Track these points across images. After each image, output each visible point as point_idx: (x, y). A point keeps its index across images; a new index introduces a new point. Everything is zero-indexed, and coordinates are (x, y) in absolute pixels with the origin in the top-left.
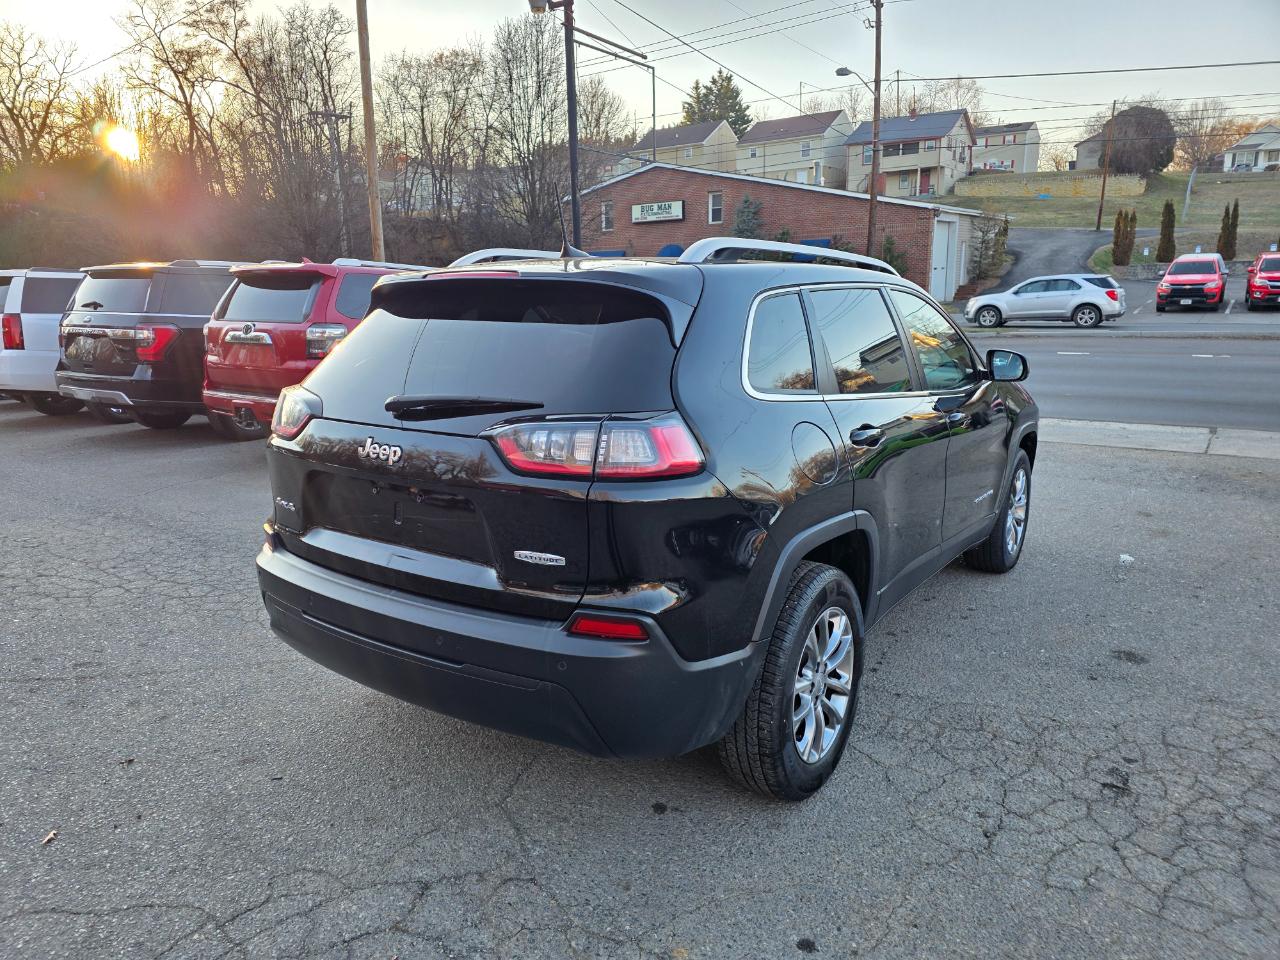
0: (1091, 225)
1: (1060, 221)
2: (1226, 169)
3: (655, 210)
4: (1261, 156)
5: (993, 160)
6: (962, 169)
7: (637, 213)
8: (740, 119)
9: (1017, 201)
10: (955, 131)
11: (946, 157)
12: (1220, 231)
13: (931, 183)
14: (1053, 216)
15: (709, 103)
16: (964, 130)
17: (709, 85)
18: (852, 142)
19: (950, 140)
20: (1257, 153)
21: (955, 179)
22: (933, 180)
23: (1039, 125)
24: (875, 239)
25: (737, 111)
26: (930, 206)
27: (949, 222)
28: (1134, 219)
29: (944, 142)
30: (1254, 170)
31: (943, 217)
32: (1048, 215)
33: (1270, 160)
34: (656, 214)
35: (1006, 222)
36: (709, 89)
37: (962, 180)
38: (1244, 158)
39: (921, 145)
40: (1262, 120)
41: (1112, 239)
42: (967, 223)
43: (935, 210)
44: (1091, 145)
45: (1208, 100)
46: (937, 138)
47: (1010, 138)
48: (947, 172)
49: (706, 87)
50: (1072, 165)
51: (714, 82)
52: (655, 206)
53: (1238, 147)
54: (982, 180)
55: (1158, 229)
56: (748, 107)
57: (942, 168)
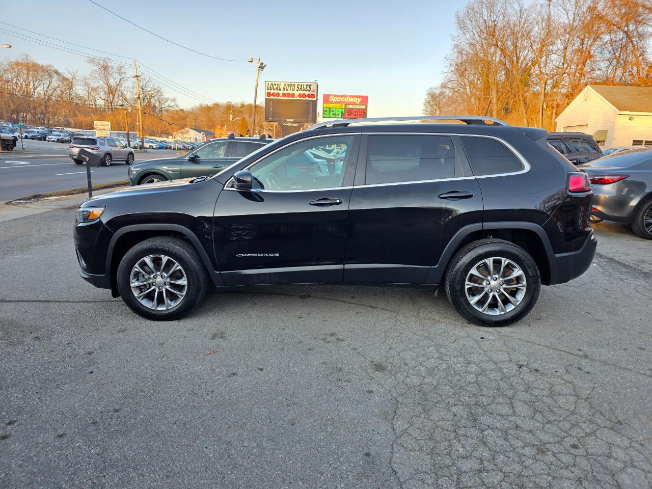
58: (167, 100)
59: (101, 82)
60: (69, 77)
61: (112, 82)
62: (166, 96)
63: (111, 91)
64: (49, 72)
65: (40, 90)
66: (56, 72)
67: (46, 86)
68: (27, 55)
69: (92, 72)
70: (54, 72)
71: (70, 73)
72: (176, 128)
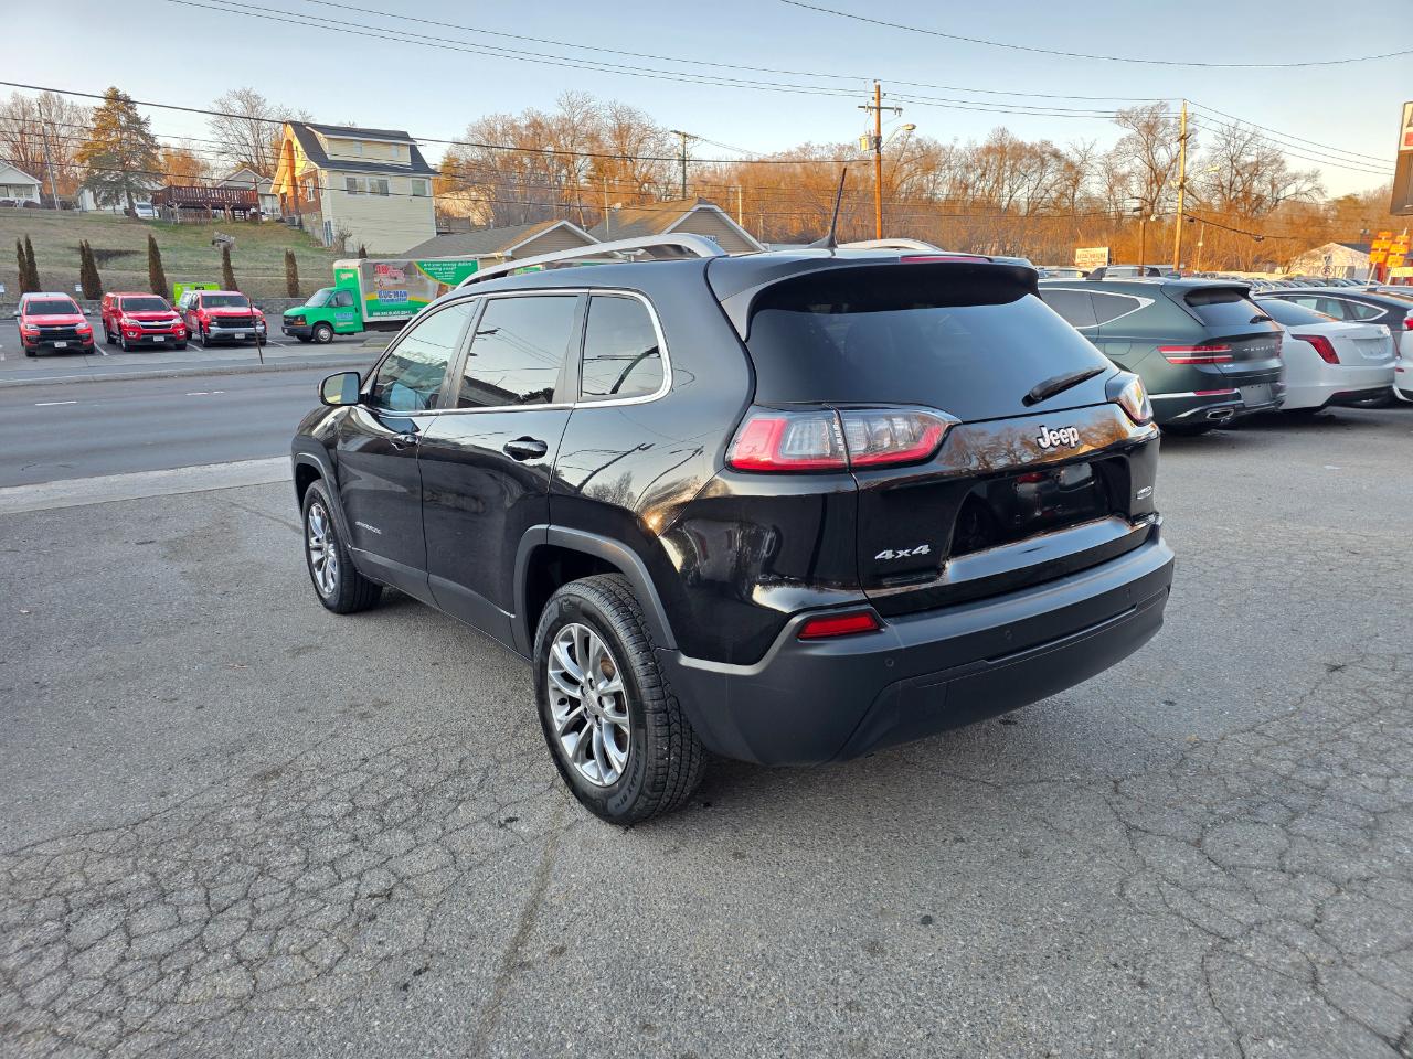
58: (1295, 177)
59: (1137, 161)
60: (1076, 158)
61: (1162, 156)
62: (1293, 166)
63: (1157, 177)
64: (1041, 156)
65: (1022, 195)
66: (1056, 155)
67: (1032, 185)
68: (1003, 131)
69: (1122, 142)
70: (1051, 154)
71: (1077, 151)
72: (1295, 245)
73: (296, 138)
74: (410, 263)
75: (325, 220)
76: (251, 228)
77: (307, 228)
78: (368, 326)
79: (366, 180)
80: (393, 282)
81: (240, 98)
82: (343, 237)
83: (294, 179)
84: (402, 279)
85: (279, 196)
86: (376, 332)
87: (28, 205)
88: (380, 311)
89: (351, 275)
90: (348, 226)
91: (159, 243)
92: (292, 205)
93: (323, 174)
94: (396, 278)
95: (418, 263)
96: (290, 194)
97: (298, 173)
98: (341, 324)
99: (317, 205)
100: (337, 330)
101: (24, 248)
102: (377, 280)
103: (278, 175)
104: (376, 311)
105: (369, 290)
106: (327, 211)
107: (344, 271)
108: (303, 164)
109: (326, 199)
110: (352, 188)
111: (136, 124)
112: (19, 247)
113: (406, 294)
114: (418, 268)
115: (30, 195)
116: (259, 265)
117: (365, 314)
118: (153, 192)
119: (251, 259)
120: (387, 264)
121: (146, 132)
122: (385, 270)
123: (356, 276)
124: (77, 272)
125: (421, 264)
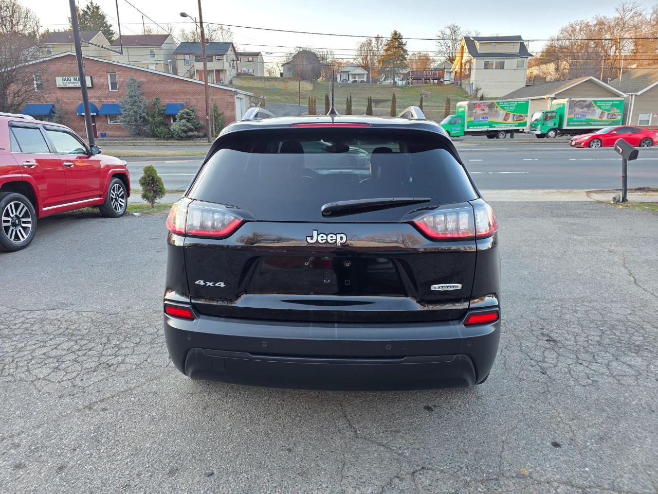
0: (296, 103)
1: (283, 100)
2: (338, 81)
3: (72, 80)
4: (350, 76)
5: (244, 69)
6: (234, 72)
7: (60, 82)
8: (108, 33)
9: (262, 90)
10: (229, 52)
11: (226, 66)
12: (346, 108)
13: (221, 78)
14: (279, 98)
15: (86, 19)
16: (232, 53)
17: (85, 9)
18: (177, 52)
19: (227, 57)
20: (349, 75)
21: (232, 76)
22: (222, 76)
23: (263, 54)
24: (209, 105)
25: (105, 27)
26: (233, 90)
27: (240, 98)
28: (315, 101)
29: (225, 57)
30: (349, 82)
31: (239, 96)
32: (277, 97)
33: (353, 78)
34: (73, 83)
35: (264, 99)
36: (86, 12)
37: (234, 77)
38: (345, 77)
39: (214, 57)
40: (345, 61)
41: (308, 110)
42: (248, 99)
43: (235, 92)
44: (289, 66)
45: (328, 51)
46: (222, 55)
47: (250, 59)
48: (228, 73)
49: (83, 11)
50: (282, 74)
51: (88, 8)
52: (72, 78)
53: (342, 72)
54: (244, 78)
55: (324, 106)
56: (111, 26)
57: (225, 70)
73: (465, 45)
74: (492, 103)
75: (471, 82)
76: (439, 87)
77: (463, 86)
78: (466, 133)
79: (494, 61)
80: (482, 112)
81: (449, 28)
82: (477, 90)
83: (461, 64)
84: (487, 110)
85: (454, 72)
86: (471, 136)
87: (362, 81)
88: (473, 126)
89: (463, 109)
90: (481, 85)
91: (397, 96)
92: (458, 76)
93: (474, 61)
94: (484, 110)
95: (497, 102)
96: (459, 71)
97: (463, 61)
98: (454, 132)
99: (469, 76)
100: (452, 135)
101: (349, 99)
102: (474, 111)
103: (455, 62)
104: (471, 126)
105: (470, 116)
106: (473, 78)
107: (460, 107)
108: (467, 56)
109: (473, 72)
110: (487, 66)
111: (401, 45)
112: (348, 99)
113: (487, 118)
114: (496, 104)
115: (363, 78)
116: (437, 105)
117: (466, 127)
118: (404, 74)
119: (434, 102)
120: (481, 103)
121: (404, 48)
122: (479, 106)
123: (465, 109)
124: (366, 108)
125: (498, 103)
